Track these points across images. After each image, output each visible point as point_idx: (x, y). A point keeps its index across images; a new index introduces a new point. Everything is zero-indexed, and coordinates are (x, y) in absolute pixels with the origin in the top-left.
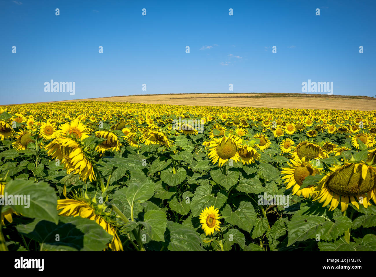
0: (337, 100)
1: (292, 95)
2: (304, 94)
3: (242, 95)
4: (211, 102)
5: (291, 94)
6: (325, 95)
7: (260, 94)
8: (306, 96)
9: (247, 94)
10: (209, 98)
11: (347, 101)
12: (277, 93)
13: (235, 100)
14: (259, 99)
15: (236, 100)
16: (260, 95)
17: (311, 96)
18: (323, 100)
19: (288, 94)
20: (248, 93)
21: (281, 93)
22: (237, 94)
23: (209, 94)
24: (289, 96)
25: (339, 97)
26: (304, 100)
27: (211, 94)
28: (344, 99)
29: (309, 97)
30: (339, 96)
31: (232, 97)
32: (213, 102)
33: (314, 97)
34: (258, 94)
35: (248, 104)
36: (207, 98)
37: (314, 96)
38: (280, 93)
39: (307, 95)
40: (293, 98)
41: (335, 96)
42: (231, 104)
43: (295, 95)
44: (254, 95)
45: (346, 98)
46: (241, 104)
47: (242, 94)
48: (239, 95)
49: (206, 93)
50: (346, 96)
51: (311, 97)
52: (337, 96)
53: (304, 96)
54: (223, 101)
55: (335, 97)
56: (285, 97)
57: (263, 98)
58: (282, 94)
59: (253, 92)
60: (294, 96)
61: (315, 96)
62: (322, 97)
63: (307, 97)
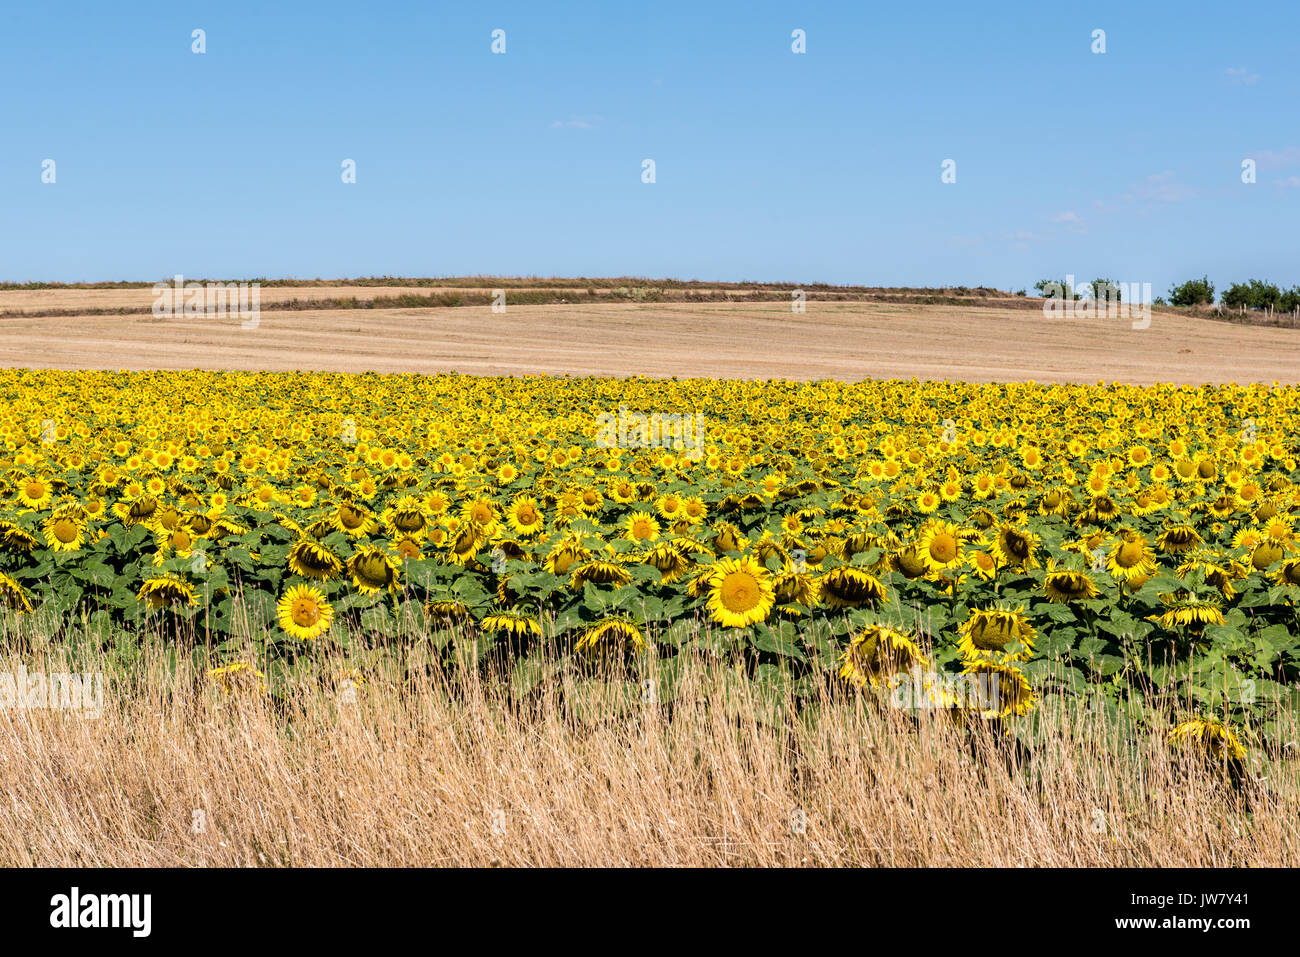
0: (855, 318)
1: (607, 291)
2: (669, 281)
3: (320, 294)
4: (149, 341)
5: (599, 284)
6: (778, 286)
7: (421, 283)
8: (683, 292)
9: (345, 283)
10: (121, 311)
11: (902, 317)
12: (519, 279)
13: (287, 322)
14: (422, 313)
15: (296, 322)
16: (425, 292)
17: (708, 292)
18: (777, 315)
19: (582, 283)
20: (351, 278)
21: (539, 276)
22: (282, 283)
23: (111, 286)
24: (591, 297)
25: (856, 298)
26: (679, 315)
27: (124, 285)
28: (886, 305)
29: (699, 299)
30: (856, 289)
32: (166, 341)
33: (725, 298)
34: (407, 285)
35: (375, 349)
36: (111, 312)
37: (728, 293)
38: (535, 279)
39: (683, 285)
40: (615, 305)
41: (835, 289)
42: (280, 348)
43: (624, 290)
44: (394, 292)
45: (893, 300)
46: (338, 351)
47: (317, 283)
48: (303, 294)
49: (92, 281)
50: (892, 290)
51: (713, 298)
52: (843, 289)
53: (673, 291)
54: (218, 333)
55: (840, 299)
56: (571, 299)
57: (446, 310)
58: (549, 285)
59: (379, 275)
60: (621, 298)
61: (732, 296)
62: (770, 299)
63: (689, 298)
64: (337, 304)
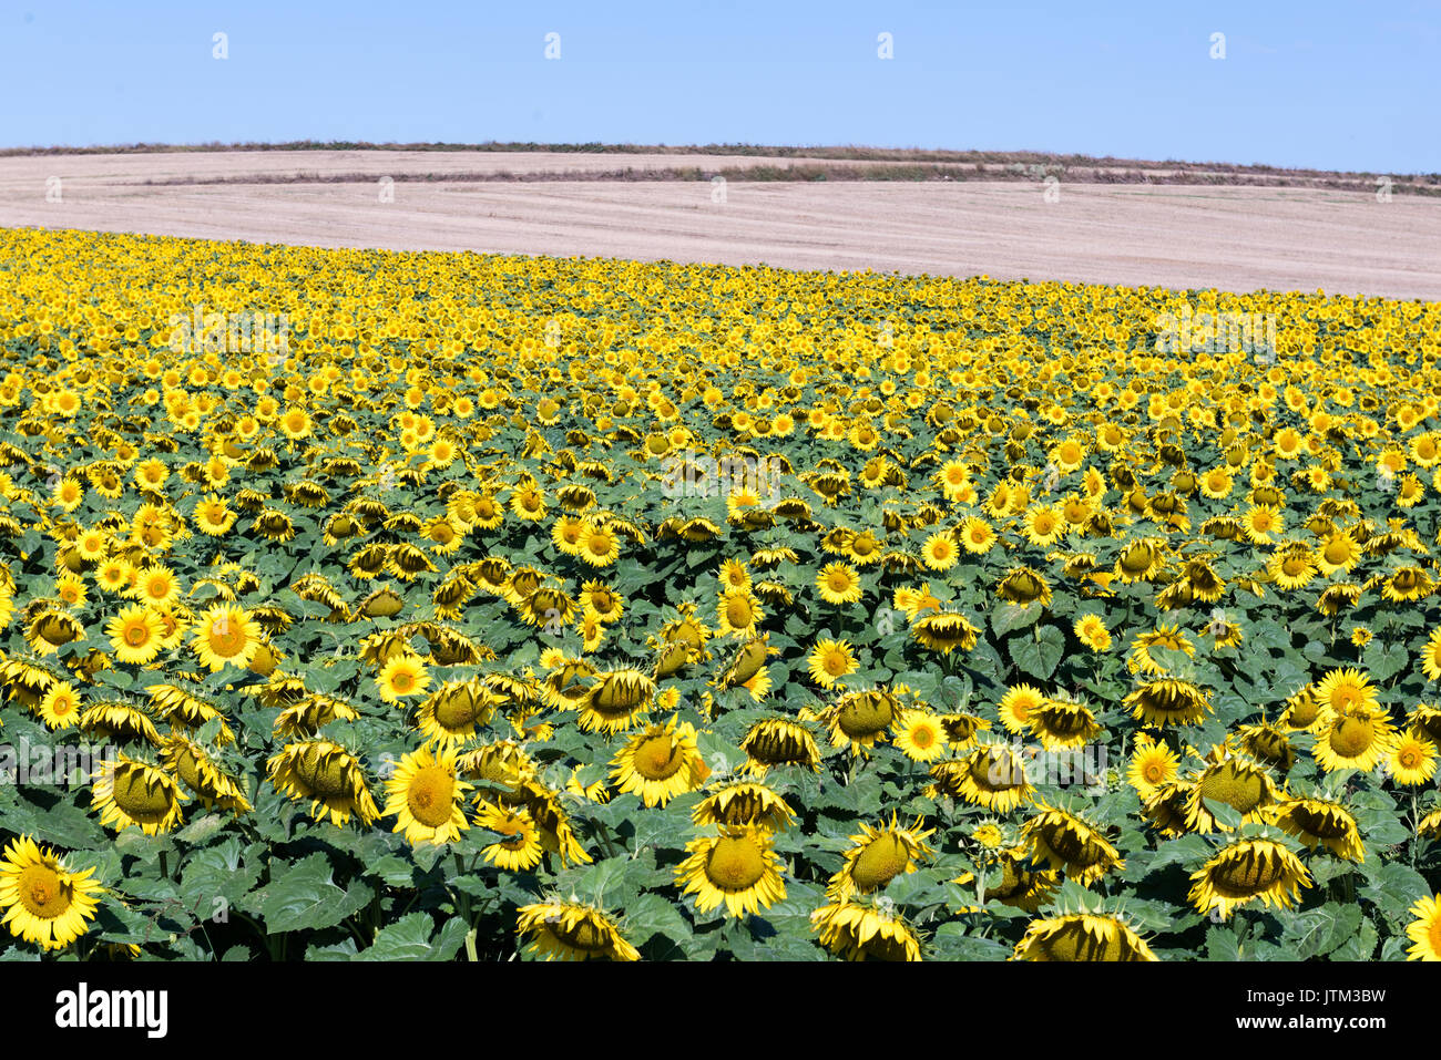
0: (1297, 208)
1: (1000, 167)
2: (1079, 157)
3: (659, 163)
4: (449, 213)
5: (992, 158)
6: (1210, 167)
7: (781, 152)
8: (1091, 170)
9: (693, 150)
10: (430, 178)
11: (1355, 208)
12: (898, 150)
13: (615, 196)
14: (777, 189)
15: (625, 195)
16: (782, 163)
17: (1122, 171)
18: (1202, 202)
19: (973, 156)
20: (700, 144)
21: (921, 147)
22: (619, 149)
23: (425, 148)
24: (981, 174)
25: (1302, 184)
26: (1083, 199)
27: (440, 147)
28: (1338, 193)
29: (1110, 179)
30: (1305, 173)
31: (588, 177)
32: (467, 214)
33: (1142, 179)
34: (765, 154)
35: (708, 231)
36: (418, 178)
37: (1147, 173)
38: (917, 151)
39: (1095, 163)
40: (1008, 184)
41: (1280, 172)
42: (595, 226)
43: (1020, 167)
44: (744, 163)
45: (1348, 187)
46: (663, 232)
47: (660, 150)
48: (638, 163)
49: (403, 141)
50: (1350, 175)
51: (1127, 178)
52: (1289, 172)
53: (1080, 169)
54: (532, 206)
55: (1282, 184)
56: (957, 176)
57: (805, 186)
58: (933, 159)
59: (733, 142)
60: (1017, 176)
61: (1151, 177)
62: (1197, 181)
63: (1098, 179)
64: (679, 175)
